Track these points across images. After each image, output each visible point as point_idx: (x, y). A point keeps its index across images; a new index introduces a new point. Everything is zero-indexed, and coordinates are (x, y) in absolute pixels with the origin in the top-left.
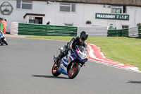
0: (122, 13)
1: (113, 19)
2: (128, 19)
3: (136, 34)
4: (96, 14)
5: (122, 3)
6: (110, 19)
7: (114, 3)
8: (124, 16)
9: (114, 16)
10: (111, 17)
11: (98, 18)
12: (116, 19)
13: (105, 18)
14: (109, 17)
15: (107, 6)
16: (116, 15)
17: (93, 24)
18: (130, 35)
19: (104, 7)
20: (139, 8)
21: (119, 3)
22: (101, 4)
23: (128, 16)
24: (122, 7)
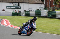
0: (18, 6)
1: (14, 8)
2: (20, 8)
3: (24, 14)
4: (7, 7)
5: (18, 2)
6: (13, 8)
7: (14, 2)
8: (19, 7)
9: (14, 7)
10: (13, 7)
11: (8, 8)
12: (15, 8)
13: (11, 8)
14: (12, 7)
15: (11, 3)
16: (15, 7)
17: (5, 11)
18: (21, 15)
19: (10, 3)
20: (25, 4)
21: (16, 2)
22: (9, 2)
23: (20, 7)
24: (18, 4)
